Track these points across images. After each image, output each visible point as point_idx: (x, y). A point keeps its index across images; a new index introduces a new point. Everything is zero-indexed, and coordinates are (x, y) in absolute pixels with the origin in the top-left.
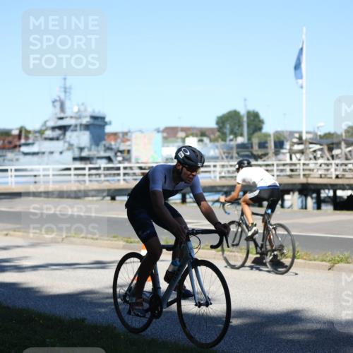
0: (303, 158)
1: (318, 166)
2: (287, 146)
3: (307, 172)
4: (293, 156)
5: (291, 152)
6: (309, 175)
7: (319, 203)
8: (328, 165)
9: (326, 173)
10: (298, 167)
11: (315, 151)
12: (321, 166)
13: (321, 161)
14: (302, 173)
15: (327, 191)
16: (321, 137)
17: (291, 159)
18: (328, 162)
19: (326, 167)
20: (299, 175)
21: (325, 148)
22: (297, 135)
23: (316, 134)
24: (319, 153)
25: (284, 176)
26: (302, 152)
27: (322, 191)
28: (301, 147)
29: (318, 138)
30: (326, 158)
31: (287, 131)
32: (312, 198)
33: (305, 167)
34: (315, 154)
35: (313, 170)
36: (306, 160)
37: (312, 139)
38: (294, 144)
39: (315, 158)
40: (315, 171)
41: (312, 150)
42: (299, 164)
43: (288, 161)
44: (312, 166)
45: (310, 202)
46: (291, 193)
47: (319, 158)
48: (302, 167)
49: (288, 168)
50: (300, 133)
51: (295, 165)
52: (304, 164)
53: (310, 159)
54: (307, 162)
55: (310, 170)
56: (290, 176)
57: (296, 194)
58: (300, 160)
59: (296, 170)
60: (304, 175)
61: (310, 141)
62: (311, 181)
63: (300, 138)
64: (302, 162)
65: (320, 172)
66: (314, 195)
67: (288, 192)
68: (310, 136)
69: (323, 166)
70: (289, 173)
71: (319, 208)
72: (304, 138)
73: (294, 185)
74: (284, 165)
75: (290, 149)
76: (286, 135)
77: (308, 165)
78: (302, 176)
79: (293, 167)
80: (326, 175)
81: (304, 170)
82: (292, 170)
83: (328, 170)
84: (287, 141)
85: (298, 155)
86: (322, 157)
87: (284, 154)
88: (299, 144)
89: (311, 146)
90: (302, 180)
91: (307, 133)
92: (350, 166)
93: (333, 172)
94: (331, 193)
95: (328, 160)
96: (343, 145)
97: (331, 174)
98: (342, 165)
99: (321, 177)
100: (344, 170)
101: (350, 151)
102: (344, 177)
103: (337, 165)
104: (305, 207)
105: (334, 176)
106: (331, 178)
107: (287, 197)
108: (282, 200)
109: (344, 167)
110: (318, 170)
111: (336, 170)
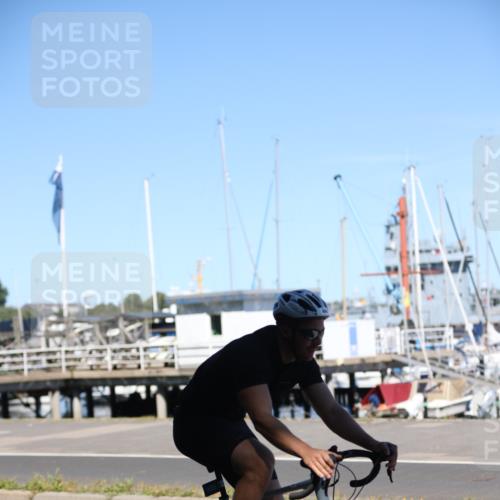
0: (65, 342)
1: (87, 354)
2: (42, 326)
3: (71, 363)
4: (51, 341)
5: (49, 336)
6: (74, 367)
7: (91, 405)
8: (101, 351)
9: (99, 362)
10: (58, 356)
11: (81, 333)
12: (91, 352)
13: (90, 347)
14: (64, 364)
15: (101, 388)
16: (91, 312)
17: (48, 345)
18: (100, 347)
19: (99, 355)
20: (60, 367)
21: (97, 327)
22: (55, 309)
23: (82, 307)
24: (88, 336)
25: (38, 369)
26: (62, 335)
27: (94, 389)
28: (61, 327)
29: (86, 313)
30: (97, 342)
31: (40, 305)
32: (80, 398)
33: (69, 356)
34: (82, 337)
35: (79, 360)
36: (69, 345)
37: (77, 315)
38: (51, 323)
39: (83, 342)
40: (83, 360)
41: (77, 331)
42: (60, 351)
43: (44, 349)
44: (78, 354)
45: (78, 405)
46: (50, 394)
47: (87, 343)
48: (63, 356)
49: (44, 358)
50: (60, 306)
51: (54, 353)
52: (67, 352)
53: (76, 344)
54: (71, 349)
55: (75, 360)
56: (47, 370)
57: (57, 395)
58: (60, 346)
59: (56, 361)
60: (68, 367)
61: (74, 318)
62: (77, 375)
63: (60, 314)
64: (64, 349)
65: (90, 362)
66: (83, 395)
67: (45, 392)
68: (74, 310)
69: (94, 352)
70: (45, 365)
71: (90, 414)
72: (65, 314)
73: (54, 381)
74: (38, 354)
75: (47, 331)
76: (40, 310)
77: (72, 352)
78: (64, 369)
79: (51, 357)
80: (98, 366)
81: (67, 360)
82: (50, 361)
83: (101, 359)
84: (42, 318)
85: (58, 340)
86: (92, 340)
87: (40, 337)
88: (58, 323)
89: (77, 325)
90: (65, 374)
91: (70, 305)
92: (134, 352)
93: (109, 361)
94: (107, 391)
95: (101, 344)
96: (121, 323)
97: (106, 364)
98: (121, 350)
99: (91, 368)
100: (125, 358)
101: (132, 331)
102: (124, 367)
103: (115, 351)
104: (69, 415)
105: (110, 367)
106: (106, 369)
107: (44, 399)
108: (38, 404)
109: (124, 354)
110: (87, 359)
111: (113, 358)
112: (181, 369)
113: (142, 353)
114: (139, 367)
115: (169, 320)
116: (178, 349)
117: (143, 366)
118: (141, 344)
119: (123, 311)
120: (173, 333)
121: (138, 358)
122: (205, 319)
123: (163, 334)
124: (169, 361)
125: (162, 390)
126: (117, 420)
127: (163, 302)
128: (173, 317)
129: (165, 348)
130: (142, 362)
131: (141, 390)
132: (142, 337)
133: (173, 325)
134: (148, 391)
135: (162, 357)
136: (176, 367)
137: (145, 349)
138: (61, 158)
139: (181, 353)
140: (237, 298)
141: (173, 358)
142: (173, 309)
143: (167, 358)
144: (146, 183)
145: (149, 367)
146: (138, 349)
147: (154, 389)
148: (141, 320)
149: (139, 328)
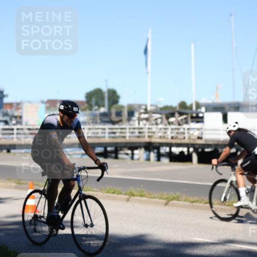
0: (148, 123)
1: (158, 130)
2: (136, 115)
3: (150, 134)
4: (141, 123)
5: (140, 119)
6: (152, 136)
7: (159, 156)
8: (165, 129)
9: (164, 135)
10: (143, 130)
11: (156, 119)
12: (160, 130)
14: (147, 135)
16: (161, 109)
17: (139, 124)
18: (165, 127)
19: (164, 131)
21: (164, 117)
22: (144, 107)
23: (157, 107)
24: (159, 121)
25: (134, 136)
26: (147, 119)
28: (146, 116)
29: (159, 109)
30: (164, 124)
31: (136, 104)
32: (154, 153)
33: (150, 131)
34: (156, 121)
35: (154, 133)
36: (150, 125)
37: (155, 110)
38: (141, 113)
39: (157, 124)
40: (156, 133)
41: (154, 118)
42: (145, 128)
43: (137, 126)
44: (154, 130)
45: (153, 155)
46: (139, 149)
47: (159, 124)
48: (146, 130)
49: (137, 131)
50: (146, 106)
51: (142, 128)
52: (149, 128)
53: (153, 125)
54: (151, 127)
55: (152, 132)
56: (138, 137)
57: (143, 150)
58: (145, 125)
59: (143, 133)
60: (149, 136)
61: (153, 111)
62: (153, 140)
63: (146, 109)
64: (147, 127)
65: (160, 134)
66: (156, 151)
67: (136, 148)
68: (153, 108)
69: (162, 130)
70: (137, 134)
71: (159, 160)
72: (148, 109)
73: (140, 143)
74: (134, 129)
75: (139, 117)
76: (136, 107)
77: (151, 129)
78: (146, 137)
79: (141, 131)
81: (148, 132)
82: (140, 133)
83: (165, 133)
84: (136, 111)
85: (144, 122)
86: (161, 123)
87: (134, 121)
88: (145, 113)
89: (154, 115)
90: (147, 140)
91: (151, 105)
92: (182, 130)
93: (169, 134)
94: (167, 149)
95: (166, 125)
96: (177, 115)
97: (168, 135)
98: (176, 129)
99: (160, 137)
100: (178, 133)
101: (182, 120)
102: (176, 138)
103: (172, 129)
104: (148, 159)
105: (170, 137)
106: (167, 138)
107: (136, 152)
108: (133, 154)
109: (177, 131)
110: (158, 133)
111: (171, 133)
112: (206, 140)
113: (186, 131)
114: (184, 138)
115: (201, 115)
116: (205, 130)
117: (186, 138)
118: (186, 126)
119: (178, 109)
120: (202, 122)
121: (184, 133)
122: (219, 115)
123: (198, 122)
124: (200, 136)
125: (196, 150)
126: (172, 163)
127: (198, 106)
128: (203, 113)
129: (198, 129)
130: (186, 135)
131: (185, 150)
132: (187, 123)
133: (202, 118)
134: (188, 151)
135: (197, 133)
136: (204, 139)
137: (188, 129)
138: (150, 31)
139: (206, 132)
140: (236, 105)
141: (202, 134)
142: (203, 109)
143: (199, 134)
144: (193, 45)
145: (189, 138)
146: (184, 129)
147: (191, 150)
148: (187, 114)
149: (185, 118)
